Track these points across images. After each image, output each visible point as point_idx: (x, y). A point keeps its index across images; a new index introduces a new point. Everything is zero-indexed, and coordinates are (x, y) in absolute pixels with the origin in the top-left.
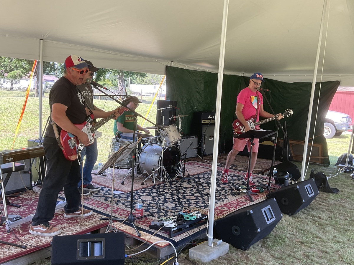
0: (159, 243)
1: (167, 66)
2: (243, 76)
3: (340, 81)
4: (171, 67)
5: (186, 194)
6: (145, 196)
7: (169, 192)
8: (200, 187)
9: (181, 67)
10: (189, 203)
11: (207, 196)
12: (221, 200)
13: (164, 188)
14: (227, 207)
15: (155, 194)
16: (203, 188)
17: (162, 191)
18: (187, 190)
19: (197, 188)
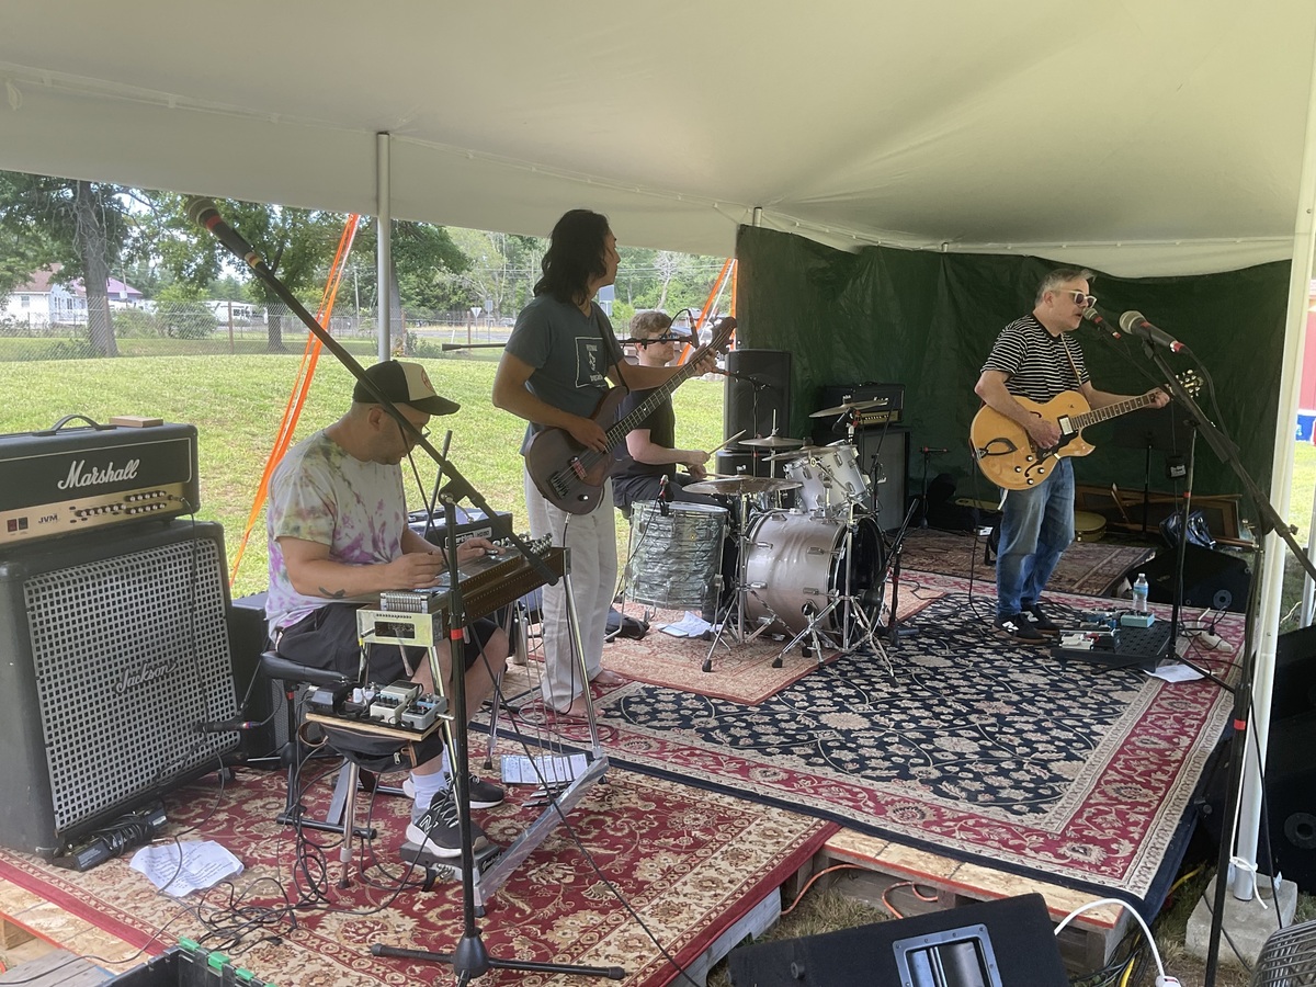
0: (1089, 910)
1: (743, 225)
2: (945, 251)
4: (753, 228)
5: (965, 694)
6: (830, 712)
7: (897, 690)
8: (982, 665)
9: (782, 227)
10: (1013, 731)
11: (1044, 696)
12: (1107, 711)
13: (862, 676)
14: (1157, 736)
15: (857, 700)
16: (993, 667)
17: (868, 688)
18: (950, 678)
19: (975, 669)
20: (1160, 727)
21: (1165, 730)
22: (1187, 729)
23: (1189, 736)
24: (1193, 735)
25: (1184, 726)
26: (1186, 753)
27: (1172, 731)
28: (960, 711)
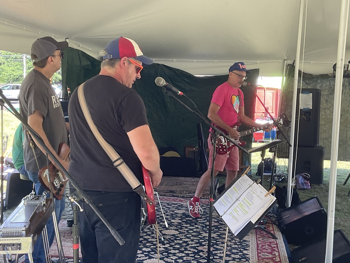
3: (259, 69)
5: (192, 244)
6: (146, 259)
7: (166, 246)
8: (189, 231)
9: (75, 47)
10: (218, 257)
11: (220, 242)
12: (244, 245)
13: (149, 242)
14: (266, 252)
15: (153, 253)
16: (194, 232)
17: (154, 247)
18: (182, 239)
19: (189, 233)
20: (265, 249)
21: (267, 250)
22: (274, 249)
23: (277, 251)
24: (277, 250)
25: (272, 248)
26: (280, 258)
27: (270, 250)
28: (194, 251)
